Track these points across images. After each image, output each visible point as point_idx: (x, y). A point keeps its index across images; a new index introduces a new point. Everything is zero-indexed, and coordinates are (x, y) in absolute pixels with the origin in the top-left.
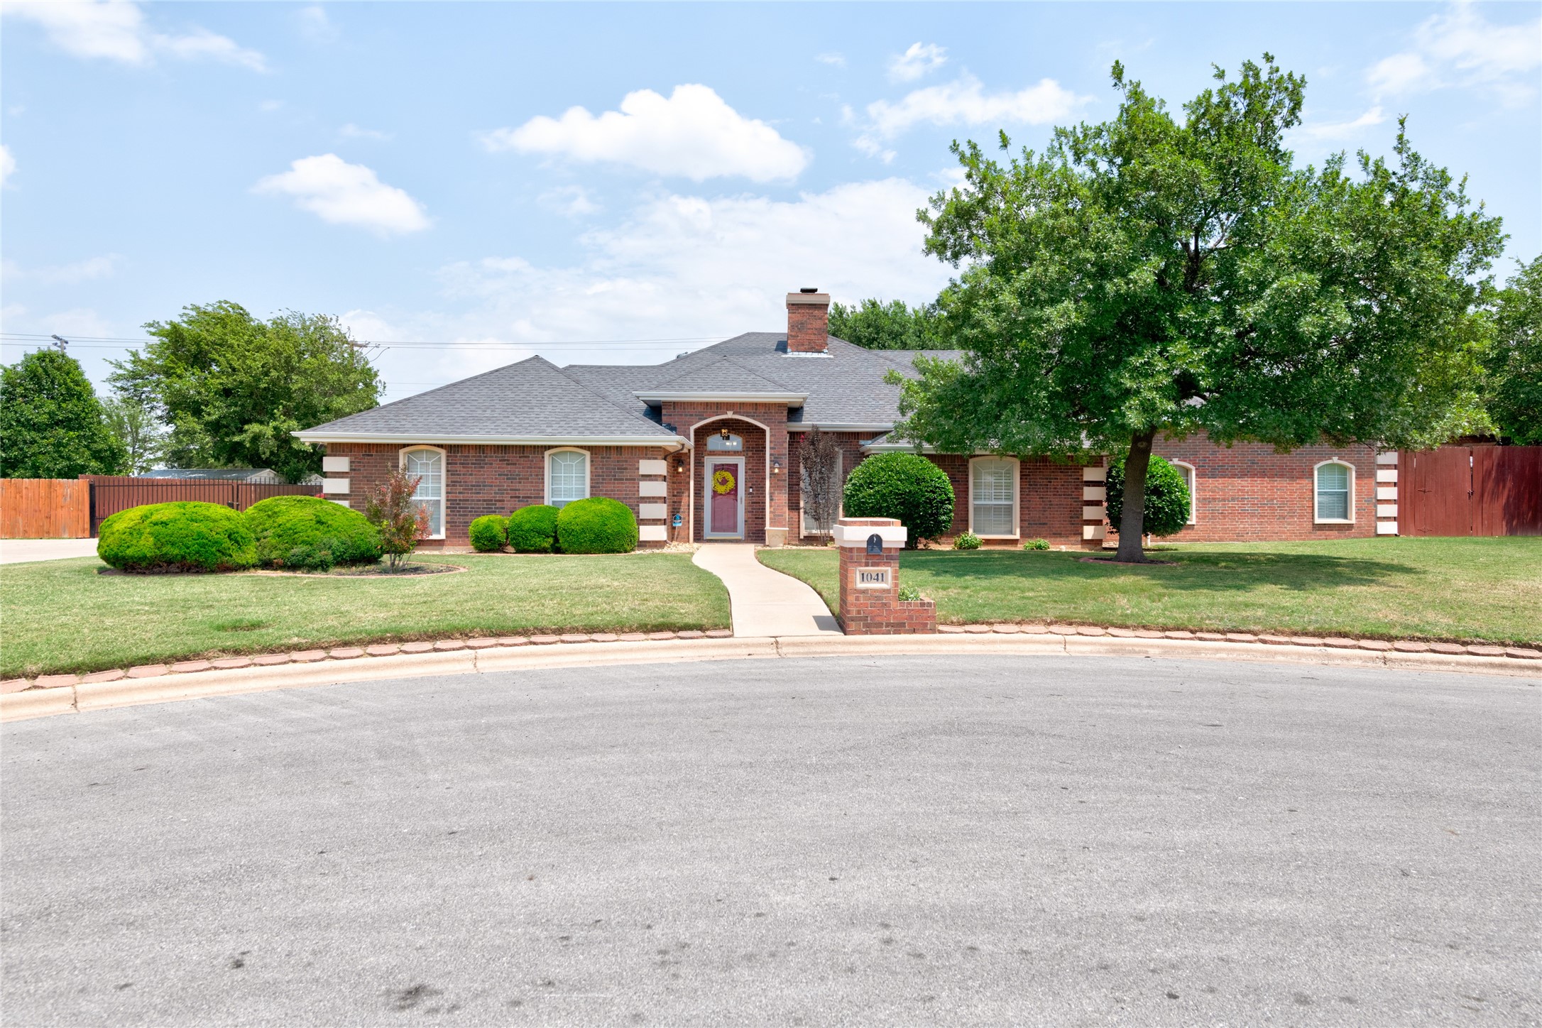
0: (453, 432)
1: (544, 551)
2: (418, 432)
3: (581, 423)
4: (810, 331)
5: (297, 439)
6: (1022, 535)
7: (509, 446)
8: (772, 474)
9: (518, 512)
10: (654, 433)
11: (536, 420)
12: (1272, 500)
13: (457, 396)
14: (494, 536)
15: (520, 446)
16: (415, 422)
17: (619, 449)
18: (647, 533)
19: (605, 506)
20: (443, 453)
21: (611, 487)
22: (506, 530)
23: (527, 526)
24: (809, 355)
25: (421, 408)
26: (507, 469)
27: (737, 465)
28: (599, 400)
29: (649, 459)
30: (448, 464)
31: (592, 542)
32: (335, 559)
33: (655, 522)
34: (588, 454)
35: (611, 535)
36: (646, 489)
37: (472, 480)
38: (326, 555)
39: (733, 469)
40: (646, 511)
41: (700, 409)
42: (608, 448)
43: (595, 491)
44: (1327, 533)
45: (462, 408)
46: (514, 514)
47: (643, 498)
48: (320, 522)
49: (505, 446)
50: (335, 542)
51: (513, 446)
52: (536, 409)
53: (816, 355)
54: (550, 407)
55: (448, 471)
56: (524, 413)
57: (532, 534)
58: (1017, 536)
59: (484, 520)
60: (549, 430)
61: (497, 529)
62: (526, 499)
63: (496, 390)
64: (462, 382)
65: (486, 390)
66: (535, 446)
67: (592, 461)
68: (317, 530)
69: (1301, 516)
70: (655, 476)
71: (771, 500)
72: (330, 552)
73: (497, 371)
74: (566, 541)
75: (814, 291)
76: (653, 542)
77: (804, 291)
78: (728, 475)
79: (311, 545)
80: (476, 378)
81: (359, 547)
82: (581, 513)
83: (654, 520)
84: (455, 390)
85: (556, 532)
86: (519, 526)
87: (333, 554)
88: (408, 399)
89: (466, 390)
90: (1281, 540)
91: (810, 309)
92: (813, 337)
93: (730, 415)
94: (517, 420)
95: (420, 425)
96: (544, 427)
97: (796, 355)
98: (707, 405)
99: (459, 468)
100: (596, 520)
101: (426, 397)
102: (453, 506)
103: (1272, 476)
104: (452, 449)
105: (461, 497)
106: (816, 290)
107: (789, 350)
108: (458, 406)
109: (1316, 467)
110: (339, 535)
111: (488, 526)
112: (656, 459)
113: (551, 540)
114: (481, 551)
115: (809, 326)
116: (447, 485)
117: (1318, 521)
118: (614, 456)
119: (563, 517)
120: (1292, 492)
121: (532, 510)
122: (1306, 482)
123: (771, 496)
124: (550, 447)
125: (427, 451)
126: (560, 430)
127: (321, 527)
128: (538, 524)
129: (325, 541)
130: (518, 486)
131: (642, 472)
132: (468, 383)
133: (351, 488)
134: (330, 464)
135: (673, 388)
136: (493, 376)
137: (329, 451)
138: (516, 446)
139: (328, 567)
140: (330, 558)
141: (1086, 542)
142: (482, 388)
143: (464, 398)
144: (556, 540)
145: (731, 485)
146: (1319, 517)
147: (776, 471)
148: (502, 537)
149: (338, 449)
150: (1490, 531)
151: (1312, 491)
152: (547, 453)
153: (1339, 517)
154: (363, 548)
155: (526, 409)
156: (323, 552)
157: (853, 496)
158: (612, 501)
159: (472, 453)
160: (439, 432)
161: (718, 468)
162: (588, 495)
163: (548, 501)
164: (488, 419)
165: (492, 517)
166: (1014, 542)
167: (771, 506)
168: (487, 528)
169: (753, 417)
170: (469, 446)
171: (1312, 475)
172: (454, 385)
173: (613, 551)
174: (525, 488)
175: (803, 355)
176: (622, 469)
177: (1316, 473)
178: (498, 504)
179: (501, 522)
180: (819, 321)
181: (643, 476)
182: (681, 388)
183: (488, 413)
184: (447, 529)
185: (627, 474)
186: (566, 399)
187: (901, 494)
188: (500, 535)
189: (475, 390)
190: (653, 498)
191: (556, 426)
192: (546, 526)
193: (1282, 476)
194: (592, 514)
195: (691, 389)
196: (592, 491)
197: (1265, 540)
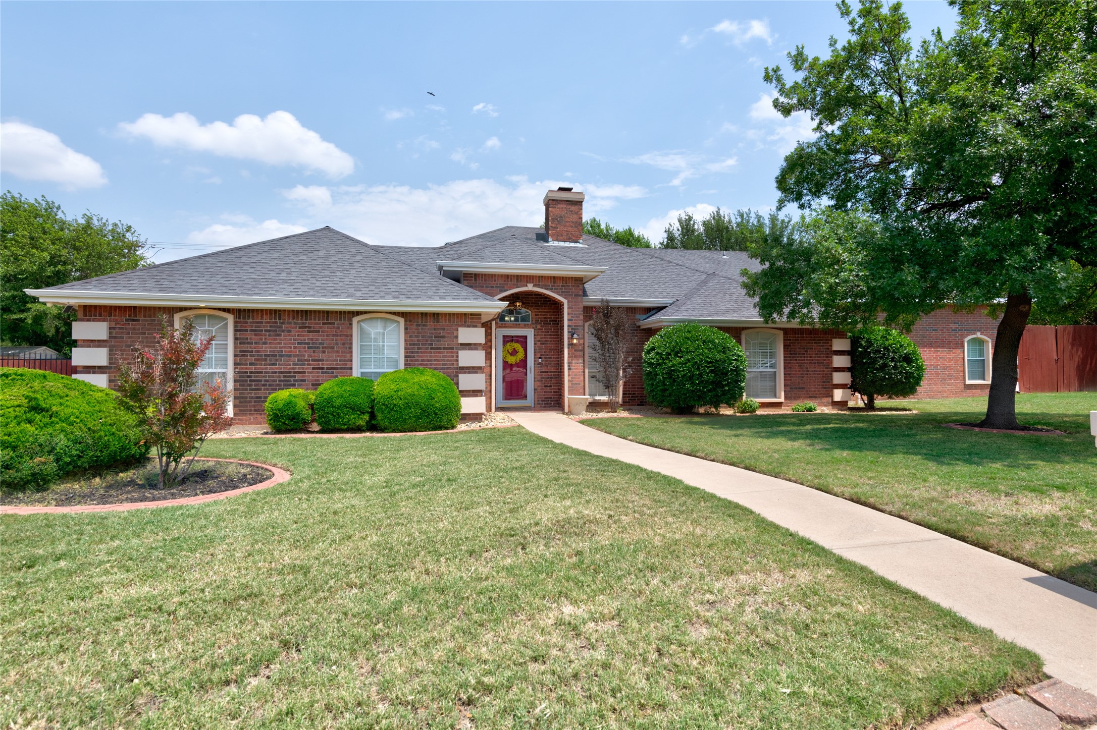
0: (243, 294)
1: (358, 430)
2: (198, 292)
3: (393, 288)
4: (568, 224)
5: (35, 300)
6: (786, 398)
7: (311, 312)
8: (571, 345)
9: (326, 385)
10: (476, 299)
11: (341, 284)
12: (937, 366)
13: (244, 259)
14: (298, 414)
15: (323, 312)
16: (195, 283)
17: (436, 316)
18: (469, 405)
19: (429, 378)
20: (230, 319)
21: (427, 356)
22: (312, 406)
23: (339, 402)
24: (567, 244)
25: (201, 269)
26: (307, 337)
27: (526, 337)
28: (405, 267)
29: (468, 326)
30: (236, 331)
31: (418, 418)
32: (60, 468)
33: (475, 393)
34: (402, 321)
35: (439, 410)
36: (467, 358)
37: (266, 349)
38: (45, 463)
39: (523, 341)
40: (467, 381)
41: (501, 281)
42: (424, 315)
43: (410, 360)
44: (974, 391)
45: (251, 270)
46: (321, 388)
47: (463, 368)
48: (36, 409)
49: (306, 311)
50: (61, 441)
51: (315, 312)
52: (338, 274)
53: (572, 245)
54: (353, 272)
55: (236, 339)
56: (326, 276)
57: (345, 411)
58: (782, 400)
59: (283, 395)
60: (358, 294)
61: (301, 405)
62: (331, 371)
63: (290, 255)
64: (249, 246)
65: (278, 255)
66: (341, 312)
67: (406, 329)
68: (30, 422)
69: (956, 379)
70: (475, 344)
71: (569, 369)
72: (52, 457)
73: (287, 238)
74: (386, 417)
75: (570, 190)
76: (473, 414)
77: (561, 189)
78: (518, 346)
79: (14, 448)
80: (264, 243)
81: (106, 446)
82: (404, 385)
83: (474, 391)
84: (241, 253)
85: (372, 408)
86: (329, 401)
87: (57, 460)
88: (186, 260)
89: (255, 254)
90: (943, 397)
91: (567, 204)
92: (570, 229)
93: (530, 287)
94: (318, 284)
95: (201, 286)
96: (352, 291)
97: (556, 243)
98: (508, 277)
99: (250, 335)
100: (422, 393)
101: (207, 259)
102: (241, 379)
103: (937, 347)
104: (240, 314)
105: (253, 368)
106: (572, 189)
107: (550, 239)
108: (247, 268)
109: (966, 340)
110: (69, 428)
111: (290, 402)
112: (475, 326)
113: (366, 417)
114: (279, 431)
115: (568, 220)
116: (235, 356)
117: (968, 382)
118: (430, 323)
119: (380, 389)
120: (950, 360)
121: (343, 383)
122: (959, 351)
123: (569, 366)
124: (358, 313)
125: (210, 316)
126: (371, 294)
127: (38, 417)
128: (352, 399)
129: (42, 440)
130: (321, 356)
131: (461, 340)
132: (256, 247)
133: (110, 359)
134: (80, 330)
135: (475, 259)
136: (283, 242)
137: (80, 314)
138: (319, 312)
139: (46, 482)
140: (52, 467)
141: (835, 404)
142: (272, 252)
143: (253, 260)
144: (373, 416)
145: (521, 355)
146: (969, 379)
147: (575, 341)
148: (307, 414)
149: (92, 312)
150: (1068, 388)
151: (964, 359)
152: (355, 320)
153: (979, 379)
154: (115, 446)
155: (327, 273)
156: (37, 460)
157: (659, 365)
158: (435, 372)
159: (266, 319)
160: (226, 293)
161: (507, 339)
162: (402, 366)
163: (356, 373)
164: (285, 281)
165: (294, 391)
166: (778, 405)
167: (569, 375)
168: (289, 404)
169: (551, 290)
170: (262, 311)
171: (963, 347)
172: (240, 248)
173: (440, 428)
174: (328, 359)
175: (562, 244)
176: (439, 337)
177: (966, 344)
178: (298, 377)
179: (305, 397)
180: (575, 216)
181: (461, 344)
182: (483, 259)
183: (283, 275)
184: (235, 406)
185: (445, 343)
186: (369, 264)
187: (711, 362)
188: (305, 412)
189: (265, 254)
190: (473, 368)
191: (365, 290)
192: (361, 400)
193: (943, 347)
194: (417, 387)
195: (494, 260)
196: (406, 361)
197: (933, 397)
